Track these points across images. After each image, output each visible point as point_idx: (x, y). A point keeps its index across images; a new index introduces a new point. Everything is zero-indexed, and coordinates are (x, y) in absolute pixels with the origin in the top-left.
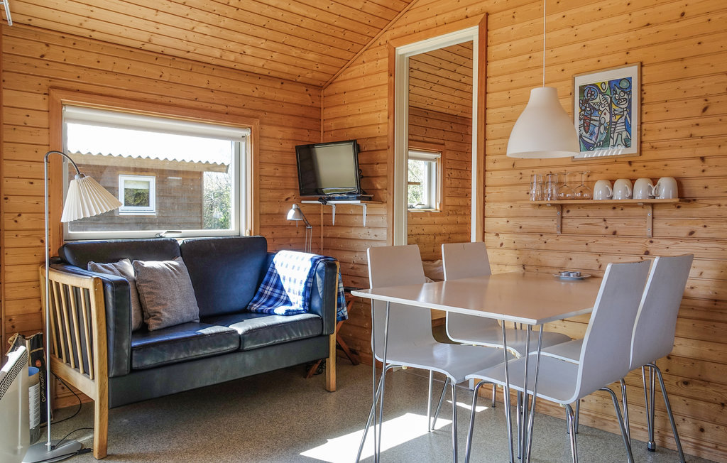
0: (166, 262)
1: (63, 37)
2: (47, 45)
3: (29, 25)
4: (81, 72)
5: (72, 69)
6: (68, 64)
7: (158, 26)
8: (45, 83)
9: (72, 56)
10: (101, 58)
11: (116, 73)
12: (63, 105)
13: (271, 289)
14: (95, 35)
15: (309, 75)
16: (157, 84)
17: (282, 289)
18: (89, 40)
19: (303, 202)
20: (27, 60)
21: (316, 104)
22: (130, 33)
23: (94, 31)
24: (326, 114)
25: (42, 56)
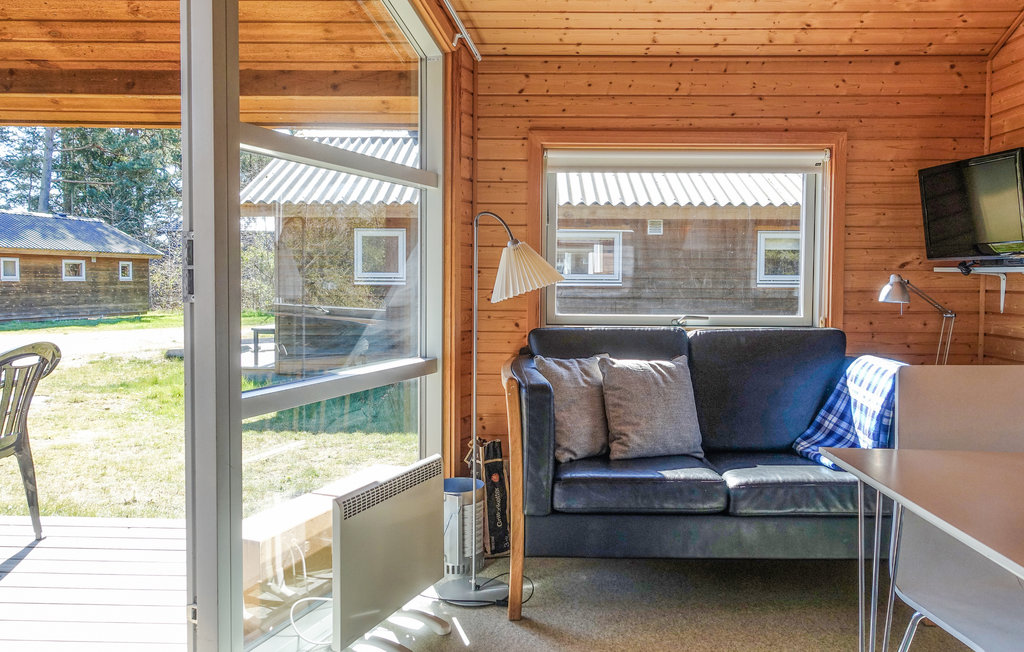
0: (653, 362)
1: (546, 62)
2: (527, 76)
3: (506, 55)
4: (567, 103)
5: (555, 102)
6: (551, 96)
7: (660, 17)
8: (524, 124)
9: (556, 83)
10: (593, 79)
11: (613, 97)
12: (544, 149)
13: (835, 420)
14: (583, 50)
15: (952, 38)
16: (670, 102)
17: (851, 423)
18: (575, 59)
19: (936, 270)
20: (502, 100)
21: (974, 88)
22: (624, 37)
23: (579, 44)
24: (995, 103)
25: (521, 91)
